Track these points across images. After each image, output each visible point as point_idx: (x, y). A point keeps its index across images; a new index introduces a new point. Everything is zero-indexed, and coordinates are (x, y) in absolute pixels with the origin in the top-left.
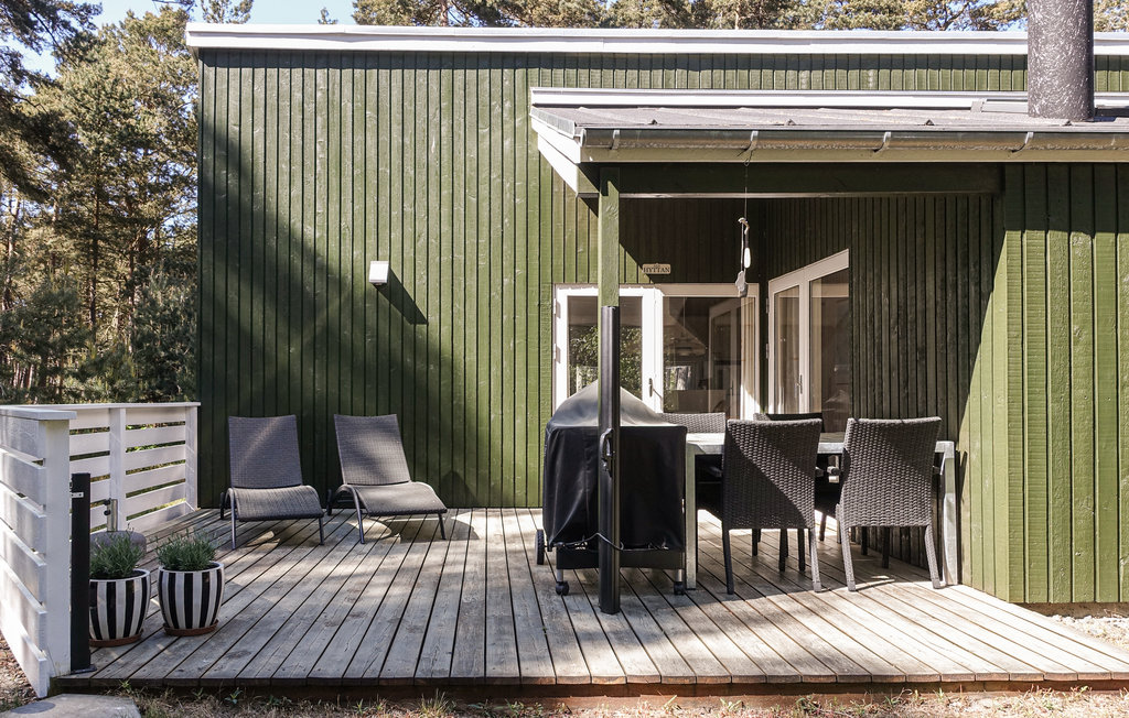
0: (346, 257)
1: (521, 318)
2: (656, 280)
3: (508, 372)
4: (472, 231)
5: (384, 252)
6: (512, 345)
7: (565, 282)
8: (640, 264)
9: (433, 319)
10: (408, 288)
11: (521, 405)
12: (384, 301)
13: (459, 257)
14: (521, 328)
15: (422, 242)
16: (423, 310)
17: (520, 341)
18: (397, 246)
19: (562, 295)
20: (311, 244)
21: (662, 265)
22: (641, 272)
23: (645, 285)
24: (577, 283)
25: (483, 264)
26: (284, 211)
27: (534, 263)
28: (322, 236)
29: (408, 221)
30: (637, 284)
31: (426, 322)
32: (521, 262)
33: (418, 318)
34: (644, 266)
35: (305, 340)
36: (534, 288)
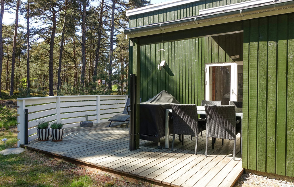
0: (157, 60)
1: (196, 73)
2: (235, 60)
3: (193, 88)
4: (184, 51)
5: (165, 58)
6: (194, 80)
7: (208, 63)
8: (230, 56)
9: (175, 74)
10: (170, 67)
11: (196, 97)
12: (165, 70)
13: (182, 58)
14: (196, 76)
15: (173, 55)
16: (173, 72)
17: (196, 79)
18: (167, 57)
19: (208, 66)
20: (150, 58)
21: (237, 56)
22: (230, 58)
23: (231, 62)
24: (212, 63)
25: (187, 59)
26: (144, 51)
27: (200, 58)
28: (152, 56)
29: (170, 50)
30: (229, 62)
31: (174, 75)
32: (197, 58)
33: (172, 74)
34: (231, 56)
35: (148, 80)
36: (200, 65)
